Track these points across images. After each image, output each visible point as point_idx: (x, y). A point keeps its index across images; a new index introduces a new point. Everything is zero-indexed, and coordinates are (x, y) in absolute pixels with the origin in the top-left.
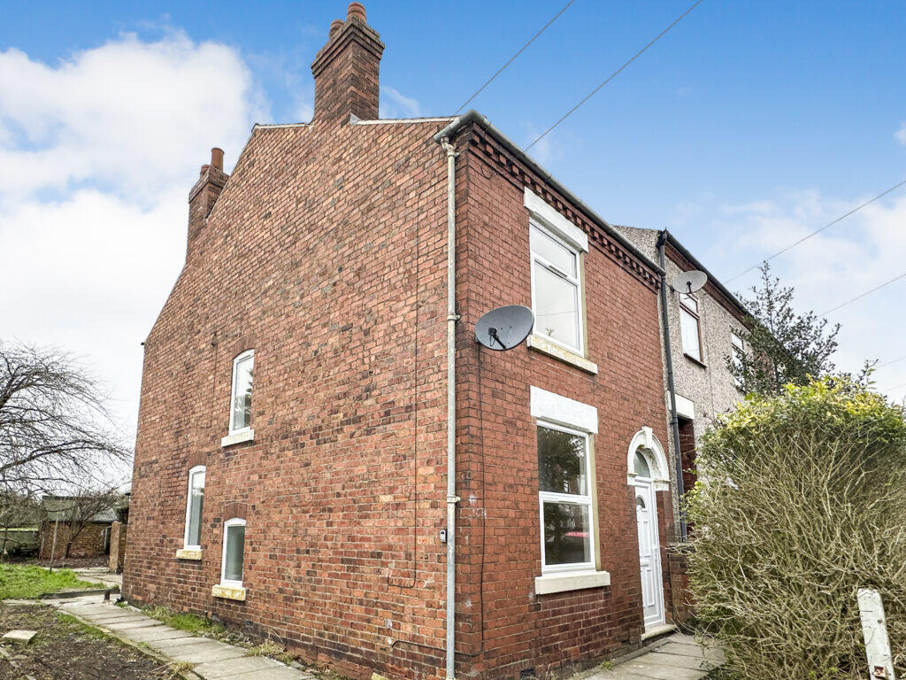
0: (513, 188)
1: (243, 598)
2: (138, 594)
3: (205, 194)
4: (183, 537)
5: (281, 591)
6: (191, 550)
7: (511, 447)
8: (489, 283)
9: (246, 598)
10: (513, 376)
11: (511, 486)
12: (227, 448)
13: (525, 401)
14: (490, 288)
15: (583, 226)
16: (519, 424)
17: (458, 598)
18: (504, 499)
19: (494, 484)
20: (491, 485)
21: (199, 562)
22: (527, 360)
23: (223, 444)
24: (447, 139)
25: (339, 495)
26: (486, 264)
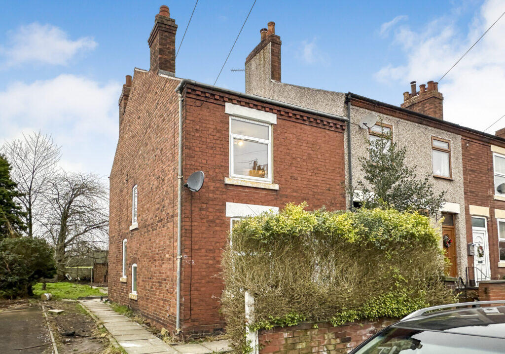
0: (217, 106)
1: (136, 299)
2: (112, 298)
3: (123, 101)
4: (122, 272)
5: (145, 295)
6: (124, 278)
7: (212, 233)
8: (199, 158)
9: (138, 298)
10: (214, 199)
11: (210, 250)
12: (132, 231)
13: (223, 210)
14: (200, 160)
15: (271, 110)
16: (217, 221)
17: (181, 297)
18: (206, 256)
19: (200, 249)
20: (198, 250)
21: (126, 283)
22: (224, 190)
23: (130, 230)
24: (179, 92)
25: (157, 254)
26: (197, 149)
